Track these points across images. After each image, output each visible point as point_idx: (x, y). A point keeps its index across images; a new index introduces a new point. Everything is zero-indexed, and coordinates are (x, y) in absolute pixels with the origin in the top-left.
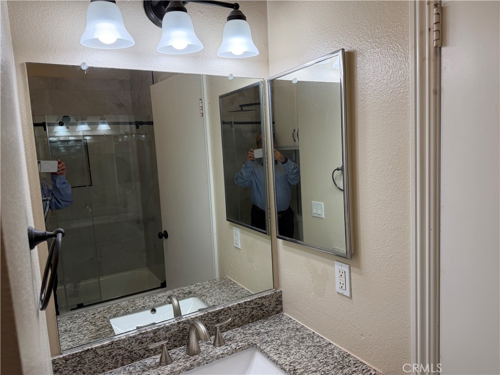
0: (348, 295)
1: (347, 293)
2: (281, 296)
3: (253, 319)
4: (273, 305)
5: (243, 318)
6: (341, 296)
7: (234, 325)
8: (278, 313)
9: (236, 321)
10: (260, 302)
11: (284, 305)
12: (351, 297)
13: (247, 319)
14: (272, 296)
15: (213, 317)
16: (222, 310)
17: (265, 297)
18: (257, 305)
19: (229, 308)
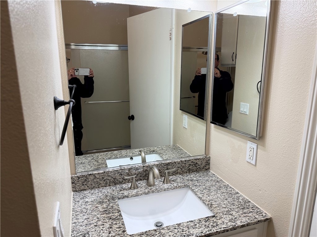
0: (254, 164)
1: (253, 162)
2: (209, 160)
3: (190, 171)
4: (204, 164)
5: (183, 169)
6: (248, 164)
7: (177, 173)
8: (206, 170)
9: (179, 171)
10: (195, 162)
11: (211, 166)
12: (256, 165)
13: (185, 171)
14: (203, 159)
15: (165, 166)
16: (171, 163)
17: (198, 159)
18: (193, 163)
19: (175, 162)
